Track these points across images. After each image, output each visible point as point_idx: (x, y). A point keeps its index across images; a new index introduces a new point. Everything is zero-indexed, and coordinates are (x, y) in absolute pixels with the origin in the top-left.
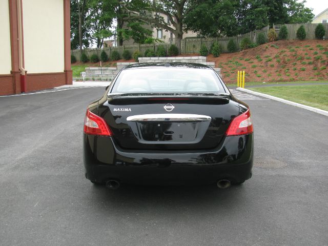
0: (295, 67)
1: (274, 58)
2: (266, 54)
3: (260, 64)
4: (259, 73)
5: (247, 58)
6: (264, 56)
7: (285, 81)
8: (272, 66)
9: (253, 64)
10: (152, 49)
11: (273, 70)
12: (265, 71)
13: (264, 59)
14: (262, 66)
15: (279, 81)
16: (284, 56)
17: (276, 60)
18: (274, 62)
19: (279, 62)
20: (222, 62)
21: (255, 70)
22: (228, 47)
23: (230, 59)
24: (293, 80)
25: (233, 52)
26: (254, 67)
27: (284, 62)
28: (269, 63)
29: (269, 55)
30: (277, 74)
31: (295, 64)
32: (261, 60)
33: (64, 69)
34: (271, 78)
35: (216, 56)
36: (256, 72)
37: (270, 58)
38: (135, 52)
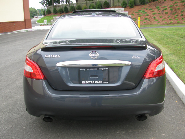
0: (182, 14)
1: (169, 7)
2: (163, 5)
3: (158, 12)
4: (157, 18)
5: (151, 8)
6: (162, 6)
7: (174, 24)
8: (167, 13)
9: (154, 12)
10: (94, 4)
11: (167, 16)
12: (161, 17)
13: (162, 8)
14: (160, 14)
15: (170, 24)
16: (176, 6)
17: (169, 9)
18: (168, 11)
19: (172, 10)
20: (134, 11)
21: (154, 16)
22: (140, 2)
23: (140, 10)
24: (180, 23)
25: (143, 5)
26: (155, 14)
27: (176, 10)
28: (165, 11)
29: (166, 5)
30: (170, 19)
31: (183, 11)
32: (160, 9)
33: (24, 19)
34: (164, 22)
35: (131, 7)
36: (155, 18)
37: (166, 8)
38: (83, 6)
